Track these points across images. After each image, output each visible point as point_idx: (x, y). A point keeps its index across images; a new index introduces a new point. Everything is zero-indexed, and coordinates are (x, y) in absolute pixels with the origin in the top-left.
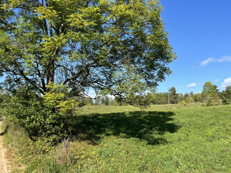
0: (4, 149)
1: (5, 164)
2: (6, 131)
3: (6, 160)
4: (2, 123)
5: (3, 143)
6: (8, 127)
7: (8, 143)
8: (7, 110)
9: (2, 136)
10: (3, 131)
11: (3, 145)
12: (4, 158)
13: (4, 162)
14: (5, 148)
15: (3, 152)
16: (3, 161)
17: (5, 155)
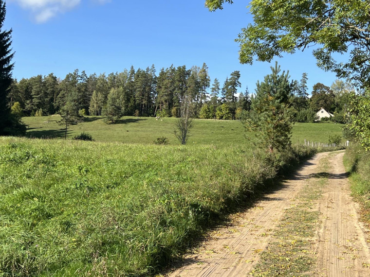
0: (355, 203)
1: (360, 232)
2: (354, 169)
3: (361, 224)
4: (343, 153)
5: (351, 193)
6: (357, 161)
7: (362, 194)
8: (359, 121)
9: (348, 179)
10: (348, 169)
11: (352, 196)
12: (357, 221)
13: (358, 227)
14: (356, 201)
15: (354, 209)
16: (356, 225)
17: (359, 215)
